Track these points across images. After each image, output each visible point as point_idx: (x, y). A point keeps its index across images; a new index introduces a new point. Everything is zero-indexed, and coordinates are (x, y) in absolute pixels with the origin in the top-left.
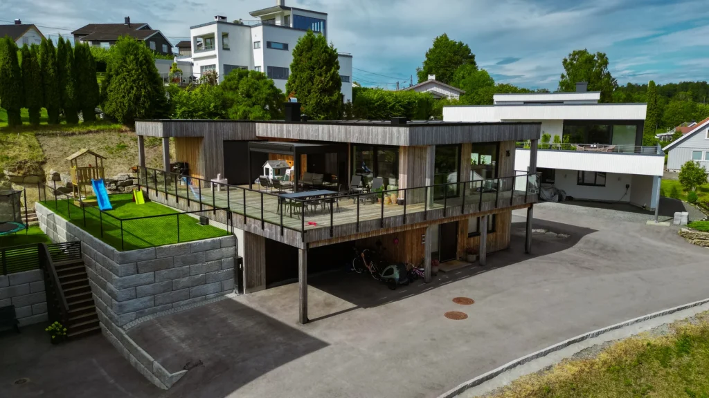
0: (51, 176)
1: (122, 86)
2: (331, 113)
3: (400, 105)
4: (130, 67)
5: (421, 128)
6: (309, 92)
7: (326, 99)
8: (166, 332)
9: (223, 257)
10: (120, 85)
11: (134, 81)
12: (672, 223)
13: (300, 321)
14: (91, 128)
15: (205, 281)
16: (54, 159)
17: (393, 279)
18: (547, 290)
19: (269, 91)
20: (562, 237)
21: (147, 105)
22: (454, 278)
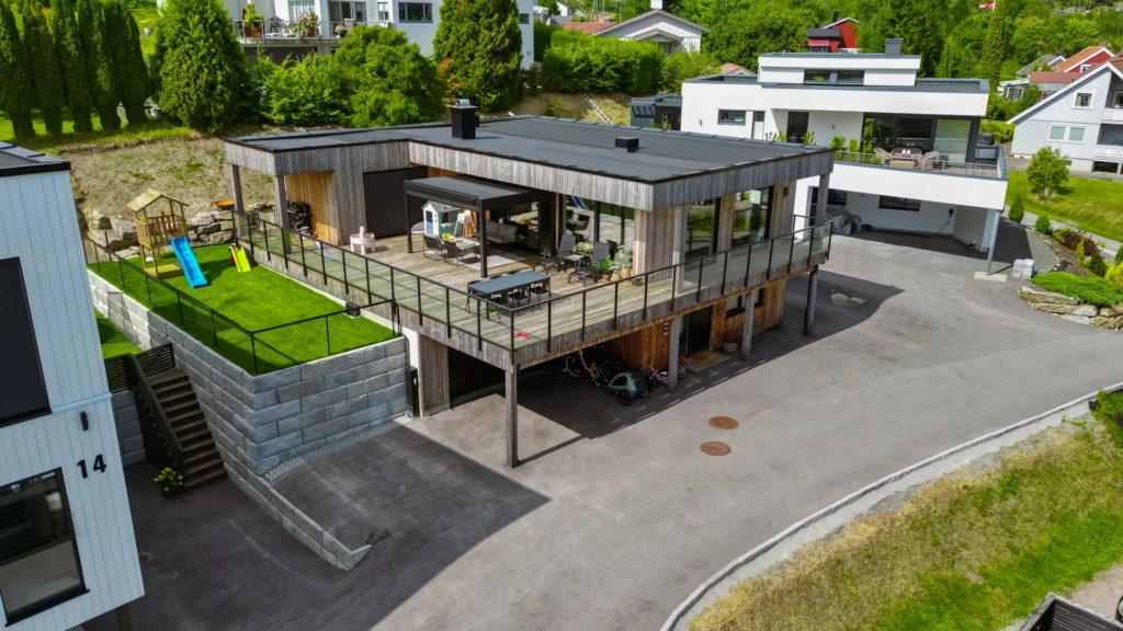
0: (97, 223)
1: (185, 67)
2: (507, 90)
3: (613, 69)
4: (196, 34)
5: (669, 184)
6: (472, 57)
7: (500, 69)
8: (328, 484)
9: (390, 369)
10: (181, 65)
11: (203, 58)
12: (1009, 275)
13: (508, 464)
14: (142, 136)
15: (367, 404)
16: (96, 193)
17: (627, 392)
18: (835, 401)
19: (412, 65)
20: (855, 303)
21: (227, 97)
22: (707, 383)
